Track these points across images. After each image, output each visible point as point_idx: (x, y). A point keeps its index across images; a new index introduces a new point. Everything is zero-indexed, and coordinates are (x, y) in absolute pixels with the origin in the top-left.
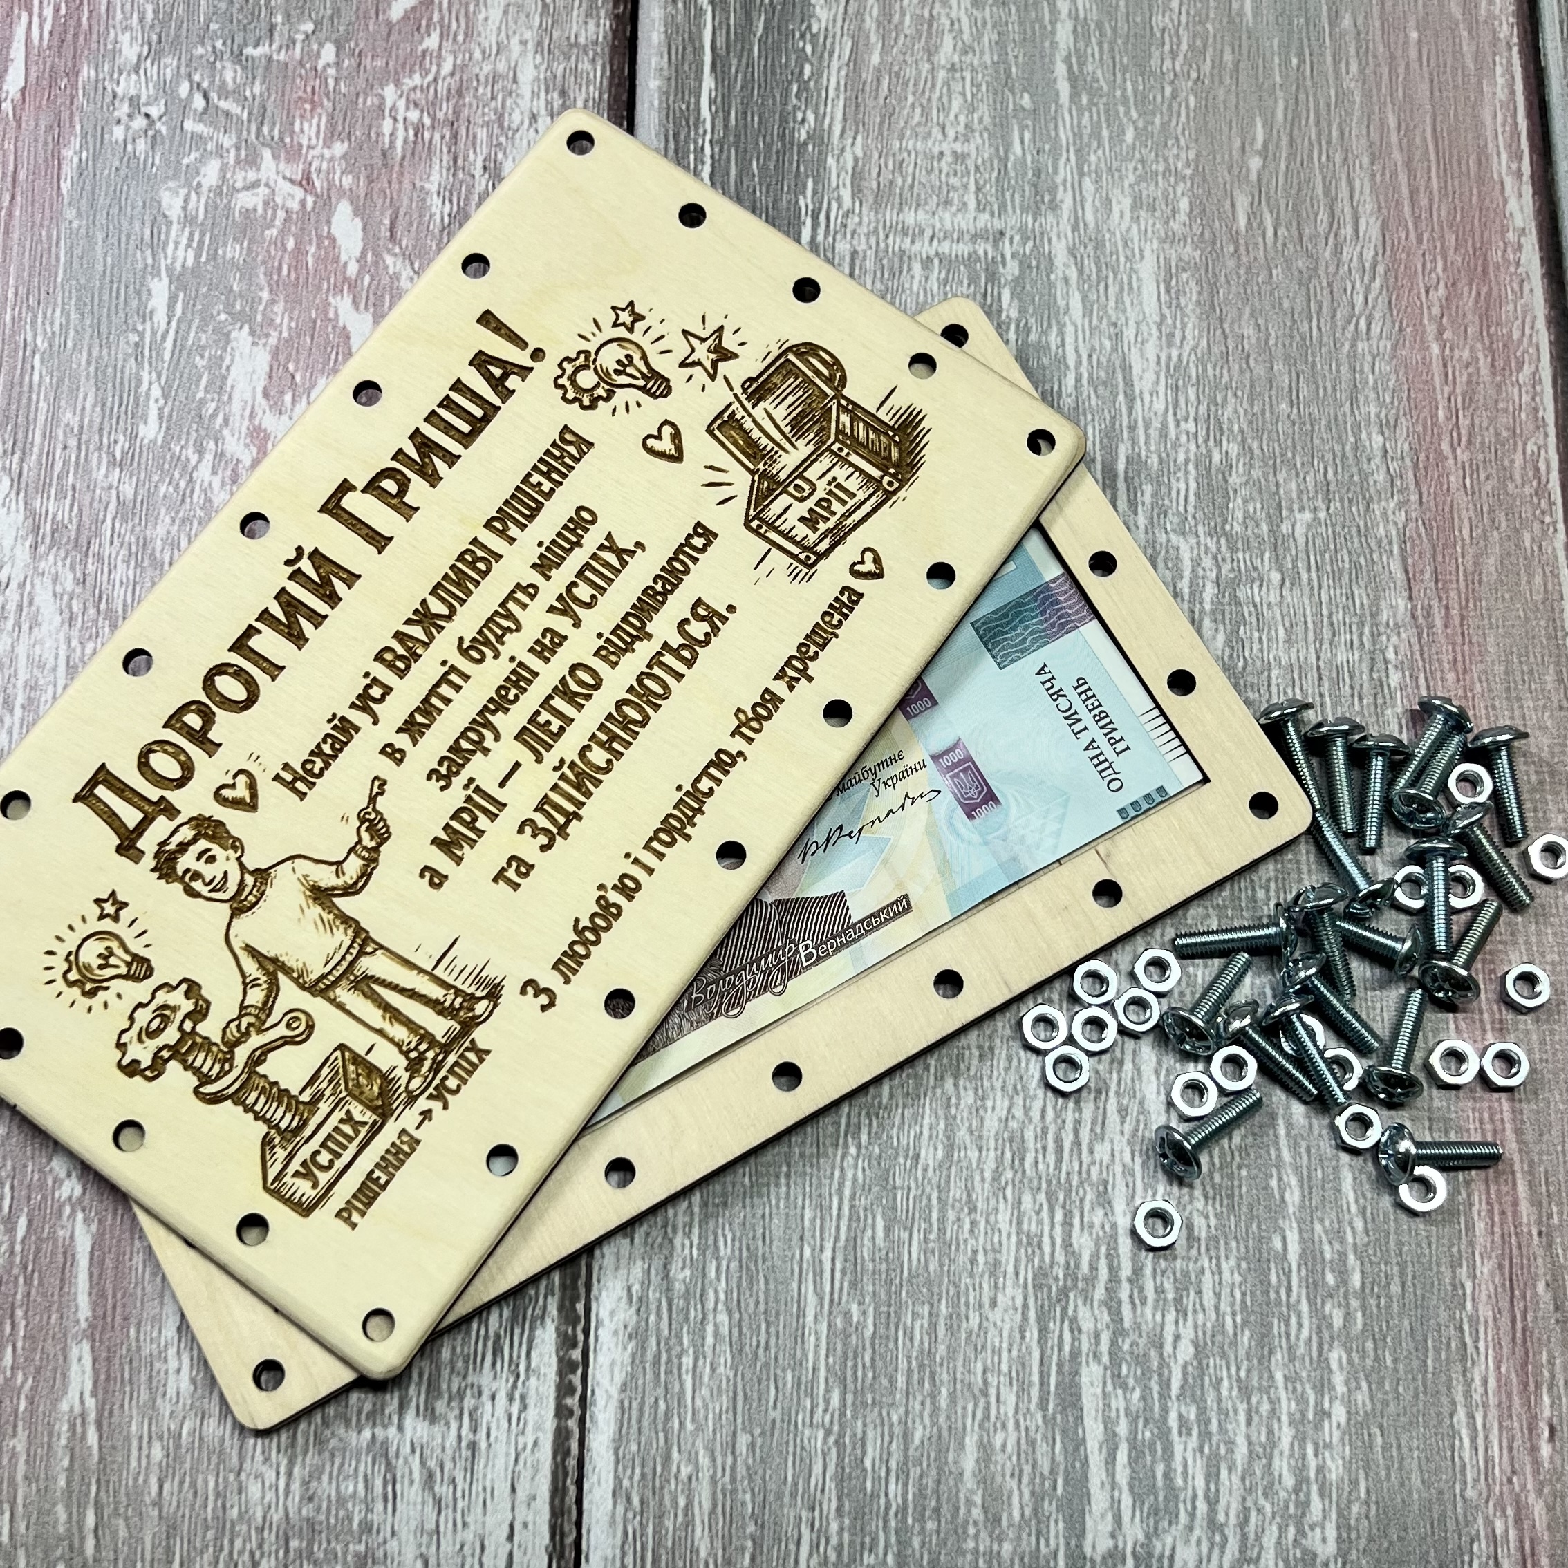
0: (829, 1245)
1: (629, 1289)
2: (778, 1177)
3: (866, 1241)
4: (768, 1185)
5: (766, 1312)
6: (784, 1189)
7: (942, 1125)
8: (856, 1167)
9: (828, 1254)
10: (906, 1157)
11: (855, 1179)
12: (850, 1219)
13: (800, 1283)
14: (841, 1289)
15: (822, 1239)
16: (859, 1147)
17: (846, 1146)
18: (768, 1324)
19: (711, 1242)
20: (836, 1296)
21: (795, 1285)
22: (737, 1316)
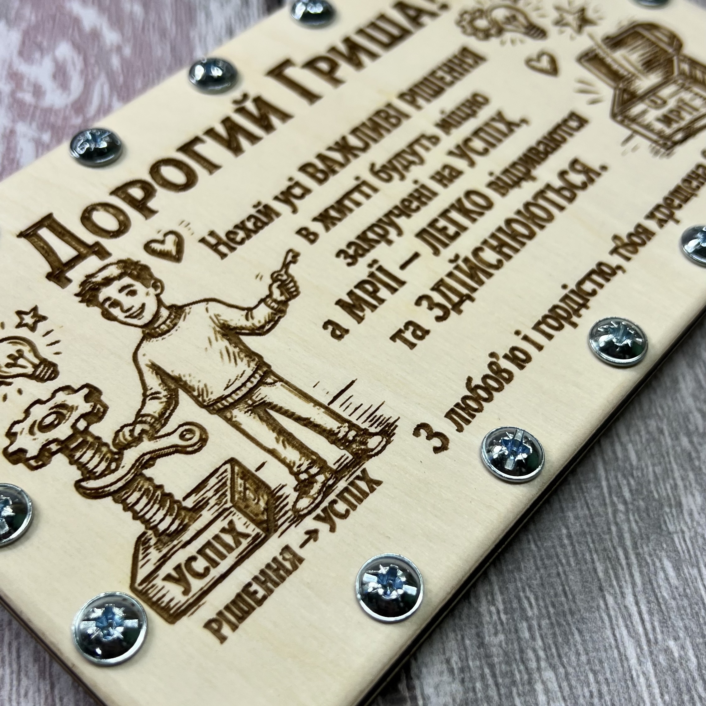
0: (628, 591)
1: (448, 661)
2: (560, 539)
3: (661, 583)
4: (554, 547)
5: (589, 662)
6: (569, 548)
7: (691, 476)
8: (628, 520)
9: (630, 599)
10: (670, 506)
11: (631, 531)
12: (640, 566)
13: (613, 629)
14: (654, 629)
15: (620, 587)
16: (625, 503)
17: (613, 504)
18: (595, 673)
19: (515, 605)
20: (651, 636)
21: (609, 632)
22: (562, 670)
